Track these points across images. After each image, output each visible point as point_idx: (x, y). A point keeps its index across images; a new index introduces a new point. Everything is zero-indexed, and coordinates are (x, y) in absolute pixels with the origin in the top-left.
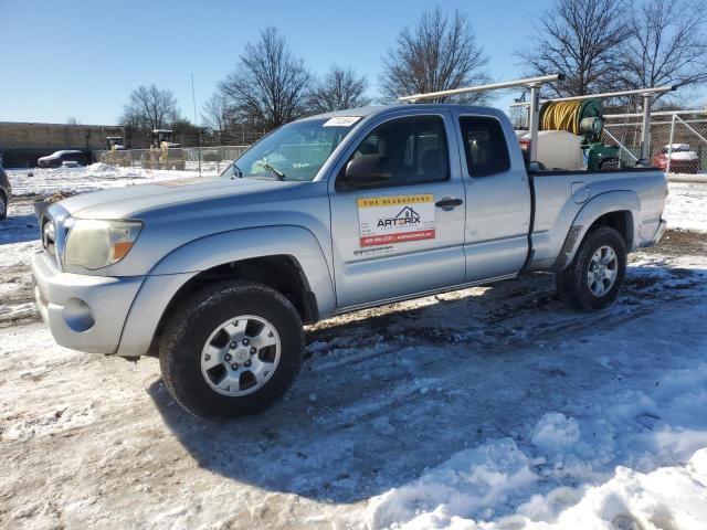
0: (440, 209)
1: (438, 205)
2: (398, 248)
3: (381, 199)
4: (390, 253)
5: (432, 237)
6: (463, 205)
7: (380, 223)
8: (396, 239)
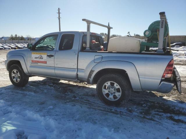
0: (48, 57)
1: (48, 56)
2: (39, 64)
3: (36, 53)
4: (37, 65)
5: (46, 63)
6: (54, 57)
7: (35, 58)
8: (38, 62)
